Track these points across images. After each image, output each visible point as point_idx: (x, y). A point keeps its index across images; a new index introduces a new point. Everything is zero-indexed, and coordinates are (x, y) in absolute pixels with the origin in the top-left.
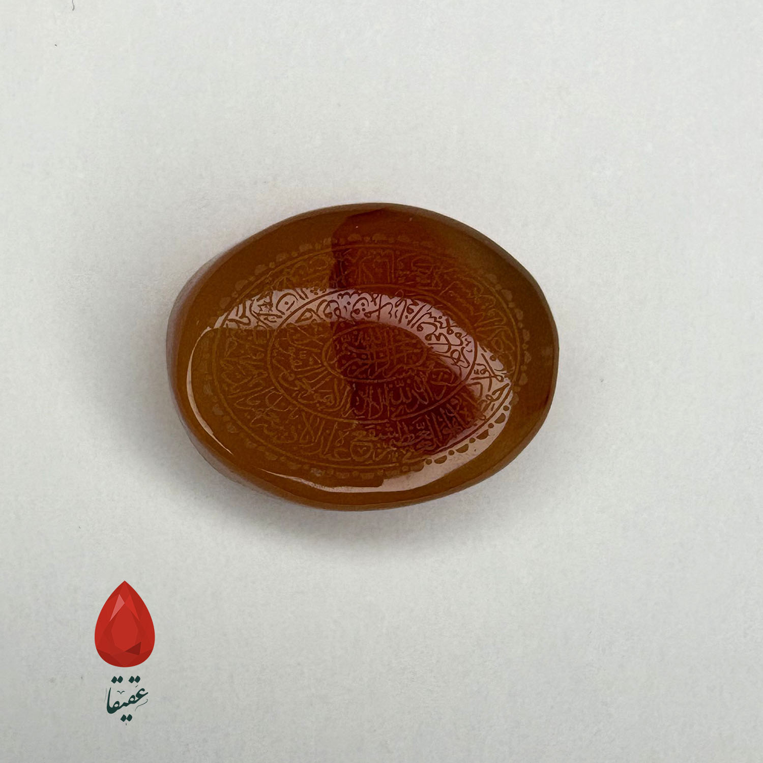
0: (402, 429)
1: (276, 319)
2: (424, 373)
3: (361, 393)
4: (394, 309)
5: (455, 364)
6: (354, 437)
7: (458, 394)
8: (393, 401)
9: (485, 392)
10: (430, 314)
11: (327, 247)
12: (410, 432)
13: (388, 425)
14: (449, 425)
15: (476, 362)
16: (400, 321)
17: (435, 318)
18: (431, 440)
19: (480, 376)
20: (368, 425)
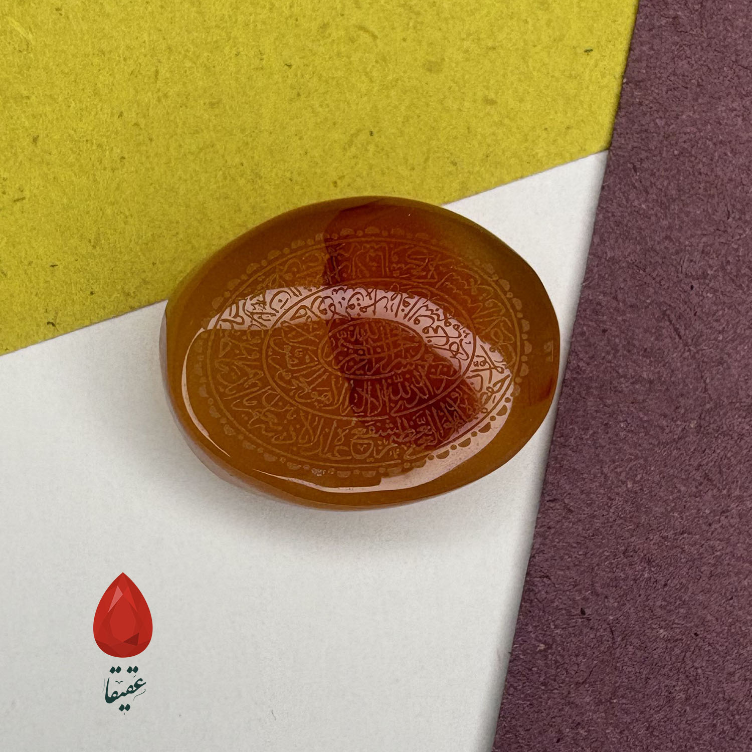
0: (402, 423)
1: (270, 317)
2: (423, 367)
3: (359, 390)
4: (390, 303)
5: (454, 356)
6: (354, 435)
7: (458, 387)
8: (392, 396)
9: (486, 385)
10: (427, 306)
11: (319, 242)
12: (411, 427)
13: (388, 421)
14: (450, 419)
15: (476, 354)
16: (396, 315)
17: (432, 311)
18: (433, 435)
19: (480, 368)
20: (368, 422)
